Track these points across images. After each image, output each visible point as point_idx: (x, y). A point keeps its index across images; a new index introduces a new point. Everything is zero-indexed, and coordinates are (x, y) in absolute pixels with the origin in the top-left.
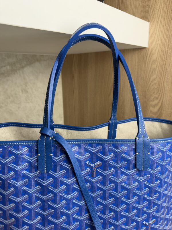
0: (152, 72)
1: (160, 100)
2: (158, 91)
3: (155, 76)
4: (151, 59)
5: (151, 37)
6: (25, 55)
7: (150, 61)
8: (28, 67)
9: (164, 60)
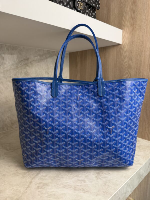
0: (125, 58)
1: (129, 74)
2: (128, 69)
3: (126, 60)
4: (124, 50)
5: (123, 38)
6: (48, 51)
7: (123, 52)
8: (50, 58)
9: (131, 51)
